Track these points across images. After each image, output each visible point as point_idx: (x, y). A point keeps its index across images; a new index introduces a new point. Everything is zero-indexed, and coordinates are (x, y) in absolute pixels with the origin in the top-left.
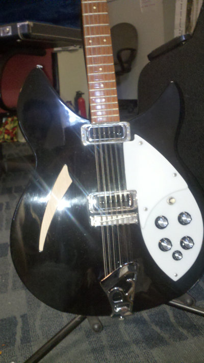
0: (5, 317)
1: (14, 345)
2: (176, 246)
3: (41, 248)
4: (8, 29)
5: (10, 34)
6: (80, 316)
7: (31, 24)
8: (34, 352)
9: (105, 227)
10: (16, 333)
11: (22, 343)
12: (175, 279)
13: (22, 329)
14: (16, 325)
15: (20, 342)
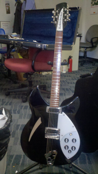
0: (18, 154)
1: (18, 165)
2: (70, 149)
3: (29, 140)
4: (39, 45)
5: (40, 47)
6: (37, 163)
7: (48, 45)
8: (24, 169)
9: (48, 139)
10: (20, 161)
11: (21, 165)
12: (68, 158)
13: (23, 160)
14: (21, 158)
15: (21, 164)
